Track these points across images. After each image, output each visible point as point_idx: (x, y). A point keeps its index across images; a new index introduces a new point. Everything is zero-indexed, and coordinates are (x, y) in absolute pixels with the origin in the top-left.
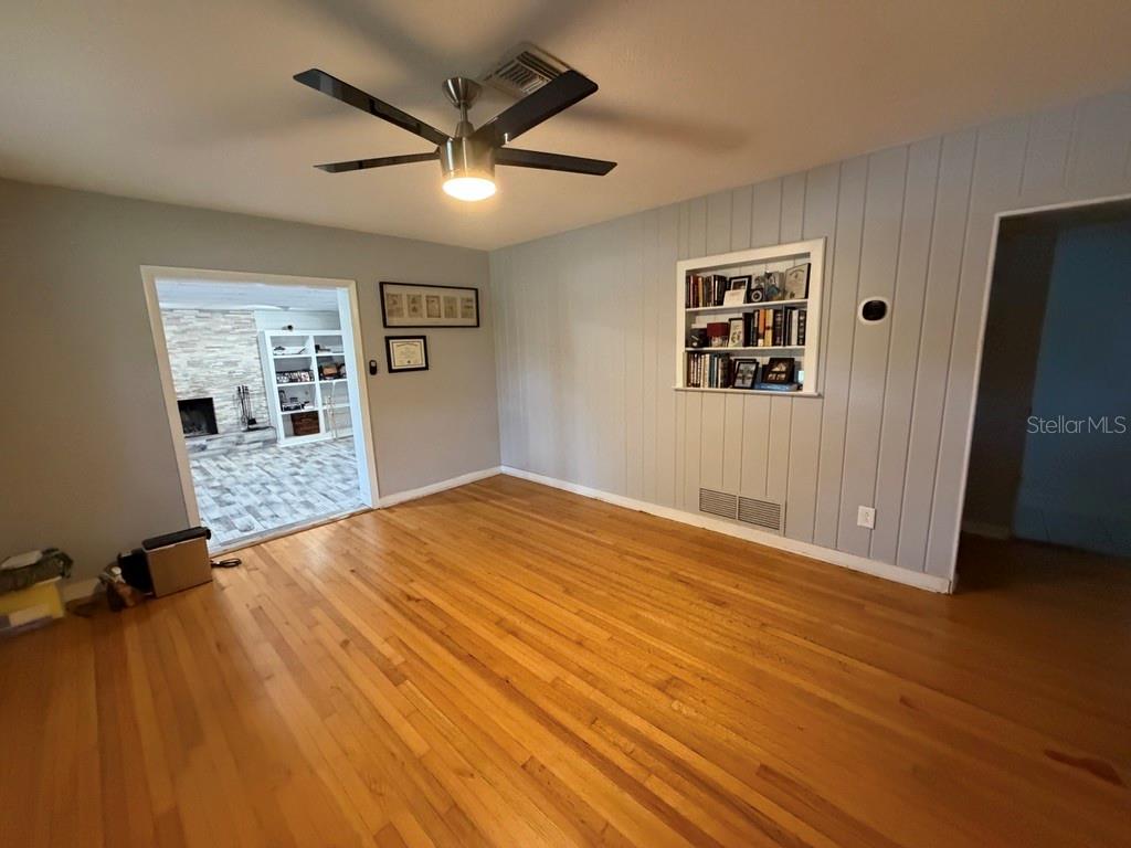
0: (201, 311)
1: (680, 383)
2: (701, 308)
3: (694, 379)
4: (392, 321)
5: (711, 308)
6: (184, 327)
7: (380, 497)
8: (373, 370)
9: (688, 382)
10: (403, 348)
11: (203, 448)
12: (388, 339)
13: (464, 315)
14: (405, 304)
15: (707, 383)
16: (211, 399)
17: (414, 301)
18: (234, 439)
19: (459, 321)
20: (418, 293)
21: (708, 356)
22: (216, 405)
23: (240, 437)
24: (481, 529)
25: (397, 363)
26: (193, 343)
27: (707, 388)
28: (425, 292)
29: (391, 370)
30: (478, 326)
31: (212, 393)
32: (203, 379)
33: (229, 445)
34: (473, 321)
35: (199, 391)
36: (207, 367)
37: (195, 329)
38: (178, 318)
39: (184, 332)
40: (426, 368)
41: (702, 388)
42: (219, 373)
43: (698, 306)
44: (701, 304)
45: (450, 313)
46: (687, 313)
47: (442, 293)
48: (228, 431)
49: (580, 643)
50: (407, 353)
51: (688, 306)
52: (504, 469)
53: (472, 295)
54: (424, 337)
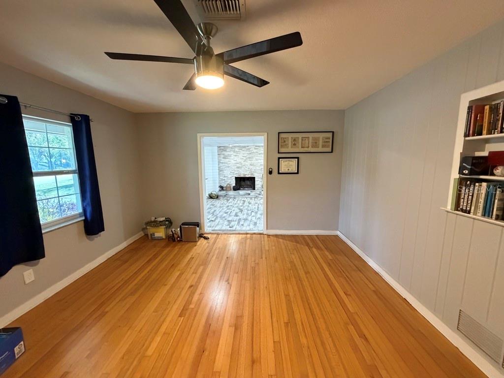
0: (256, 146)
1: (449, 206)
2: (484, 136)
3: (463, 204)
4: (282, 150)
5: (496, 135)
6: (250, 152)
7: (267, 229)
8: (271, 173)
9: (457, 207)
10: (286, 163)
11: (249, 194)
12: (279, 158)
13: (323, 146)
14: (290, 142)
15: (480, 211)
16: (254, 178)
17: (295, 140)
18: (259, 193)
19: (320, 149)
20: (297, 136)
21: (484, 184)
22: (256, 180)
23: (260, 192)
24: (292, 262)
25: (282, 170)
26: (252, 158)
27: (479, 216)
28: (300, 136)
29: (279, 173)
30: (332, 152)
31: (255, 175)
32: (253, 170)
33: (257, 195)
34: (329, 149)
35: (252, 174)
36: (255, 166)
37: (253, 152)
38: (249, 149)
39: (250, 154)
40: (298, 173)
41: (471, 215)
42: (258, 168)
43: (481, 134)
44: (485, 132)
45: (315, 145)
46: (465, 141)
47: (311, 135)
48: (258, 189)
49: (253, 362)
50: (288, 165)
51: (467, 135)
52: (338, 233)
53: (330, 135)
54: (298, 158)
